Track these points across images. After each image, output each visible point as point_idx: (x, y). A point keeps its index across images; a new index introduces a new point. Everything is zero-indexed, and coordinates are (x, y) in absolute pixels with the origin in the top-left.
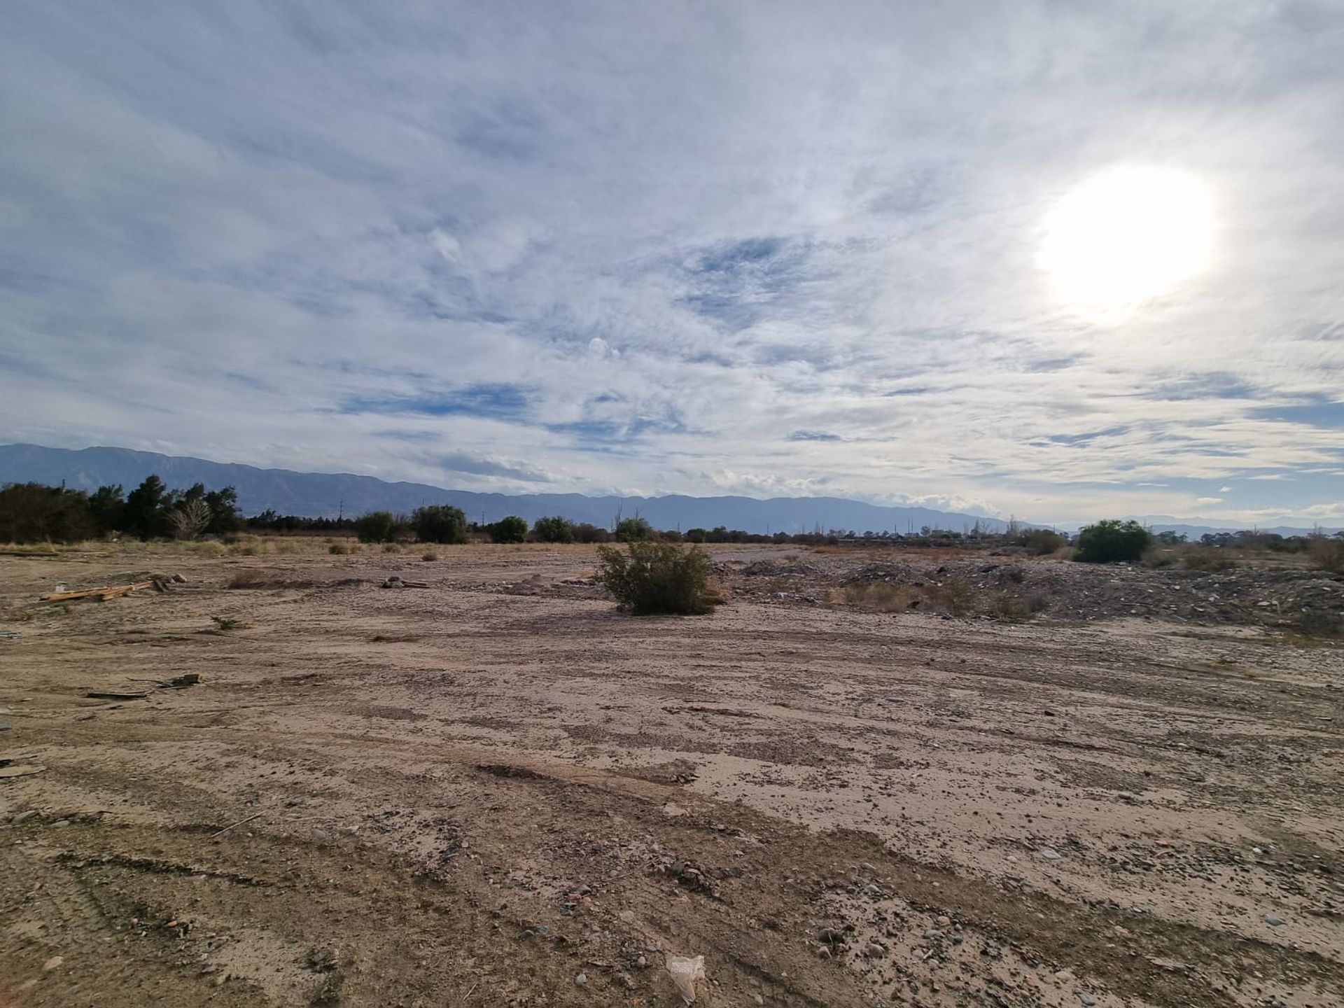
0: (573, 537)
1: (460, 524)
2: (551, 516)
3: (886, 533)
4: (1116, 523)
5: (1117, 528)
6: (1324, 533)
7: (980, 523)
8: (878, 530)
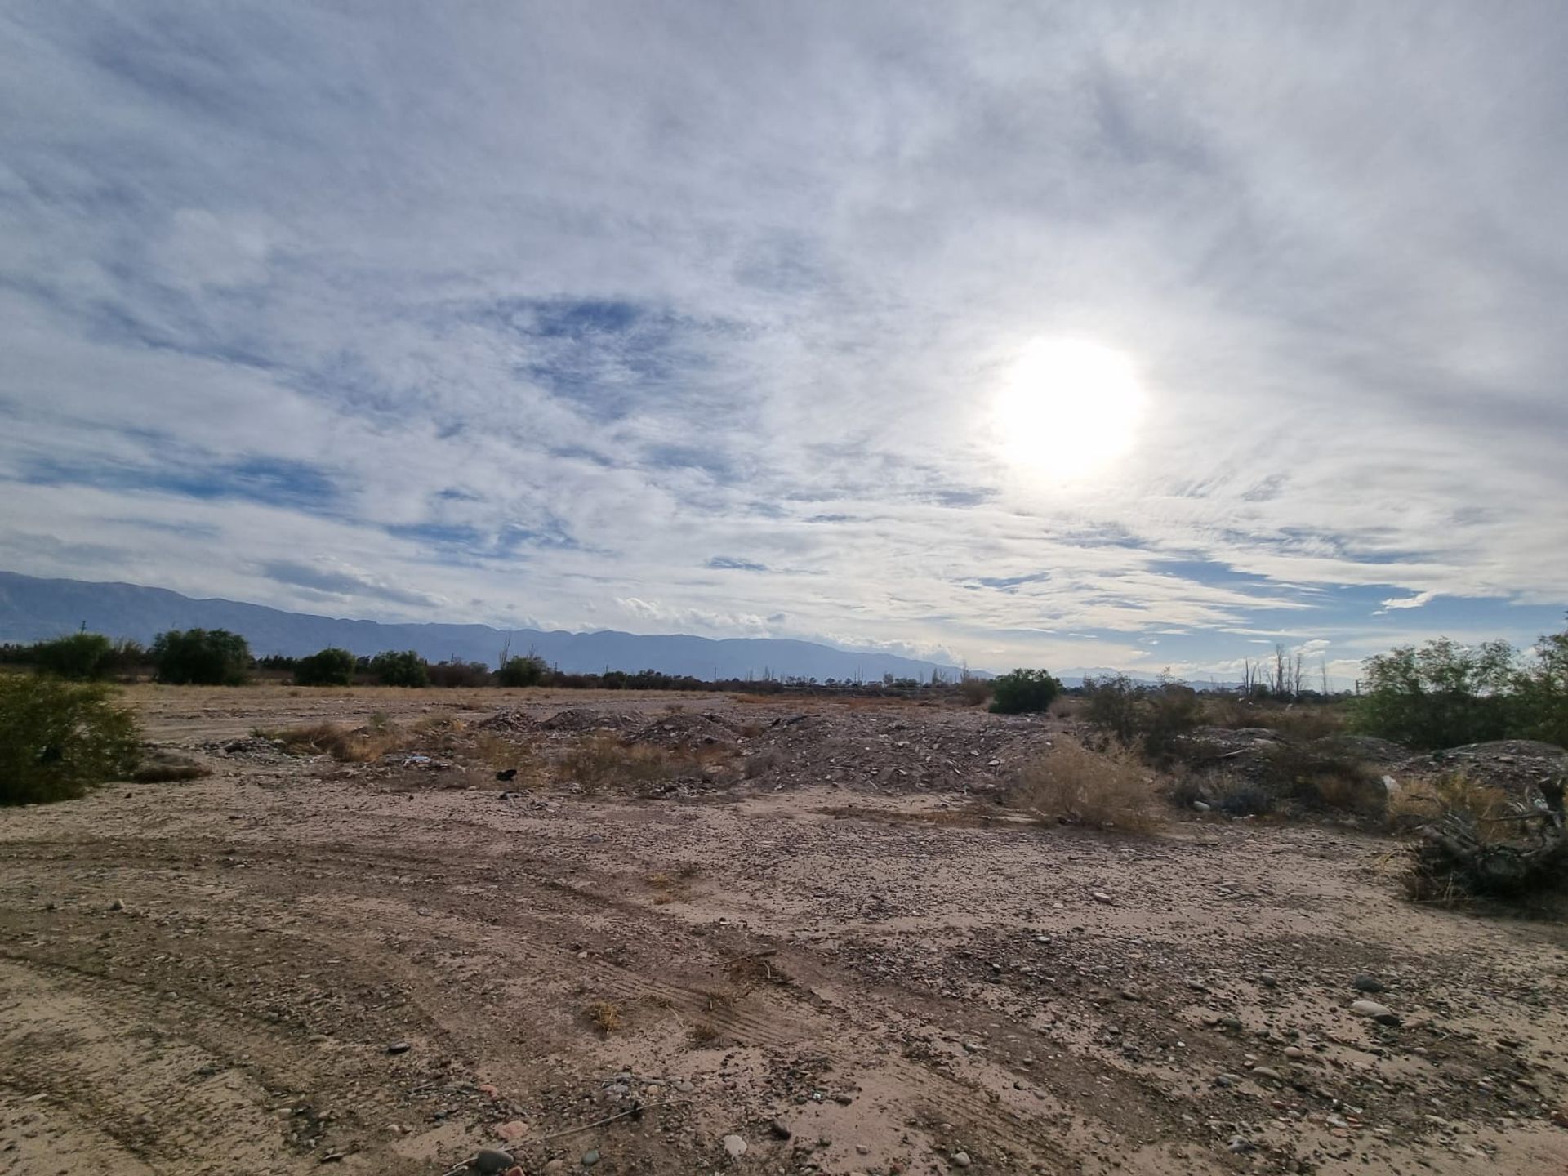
0: (428, 680)
1: (238, 659)
2: (399, 650)
3: (848, 681)
4: (1030, 672)
5: (1030, 677)
6: (1226, 687)
7: (938, 672)
8: (840, 678)
